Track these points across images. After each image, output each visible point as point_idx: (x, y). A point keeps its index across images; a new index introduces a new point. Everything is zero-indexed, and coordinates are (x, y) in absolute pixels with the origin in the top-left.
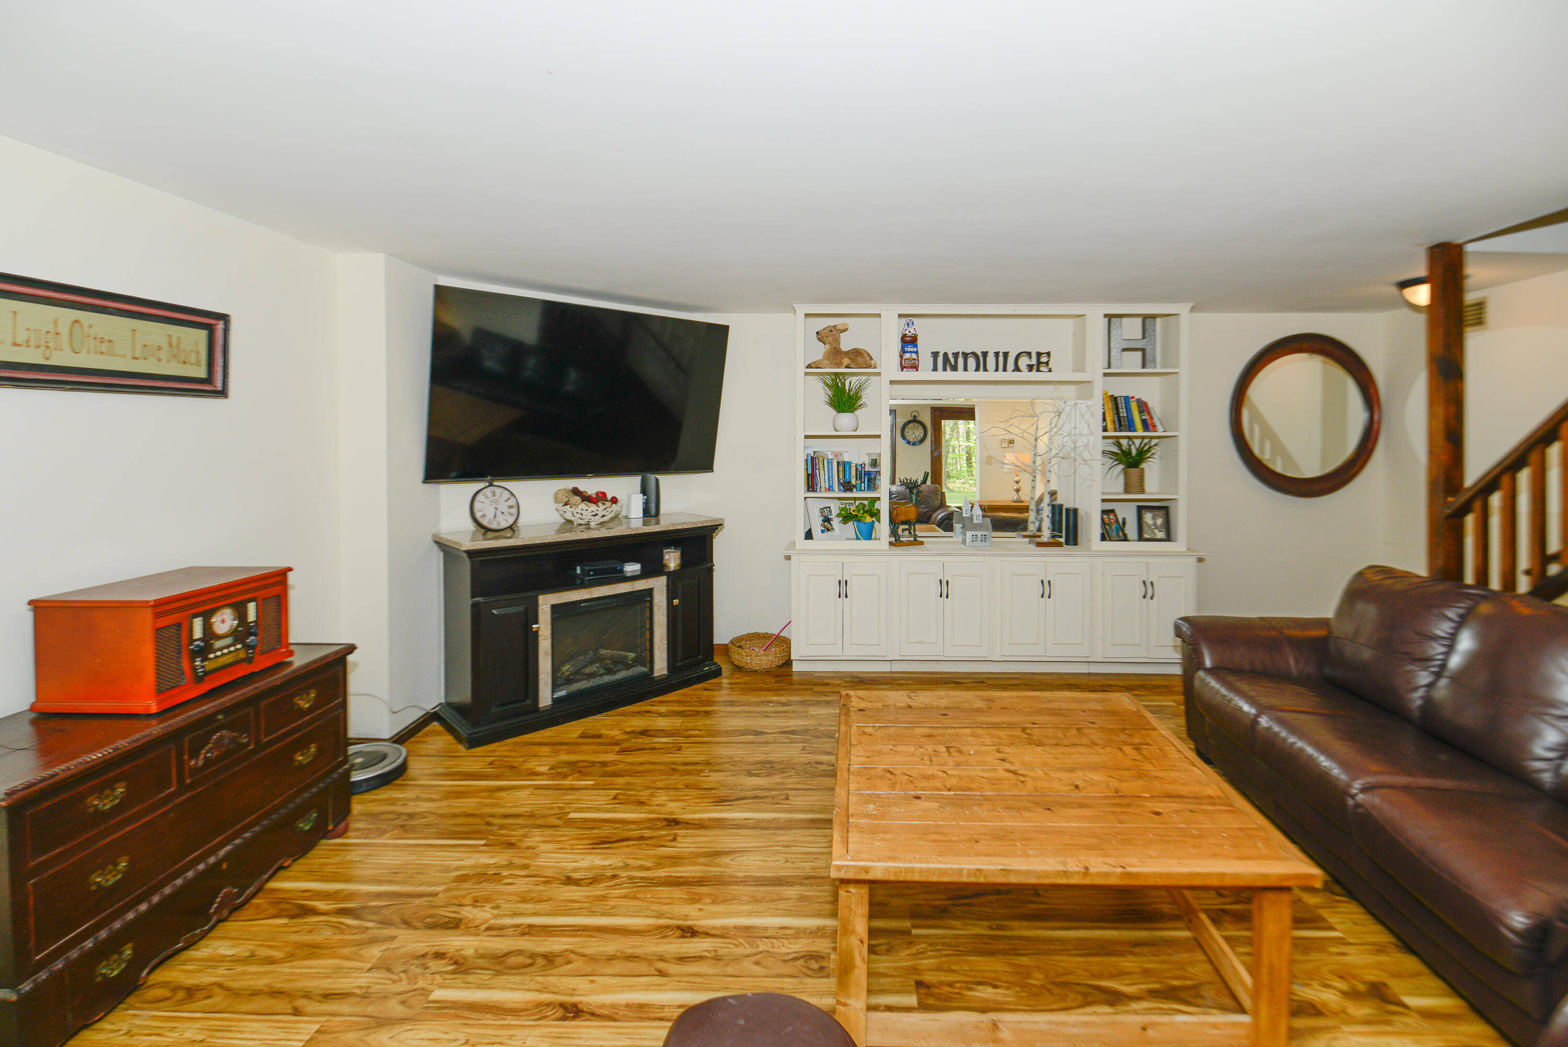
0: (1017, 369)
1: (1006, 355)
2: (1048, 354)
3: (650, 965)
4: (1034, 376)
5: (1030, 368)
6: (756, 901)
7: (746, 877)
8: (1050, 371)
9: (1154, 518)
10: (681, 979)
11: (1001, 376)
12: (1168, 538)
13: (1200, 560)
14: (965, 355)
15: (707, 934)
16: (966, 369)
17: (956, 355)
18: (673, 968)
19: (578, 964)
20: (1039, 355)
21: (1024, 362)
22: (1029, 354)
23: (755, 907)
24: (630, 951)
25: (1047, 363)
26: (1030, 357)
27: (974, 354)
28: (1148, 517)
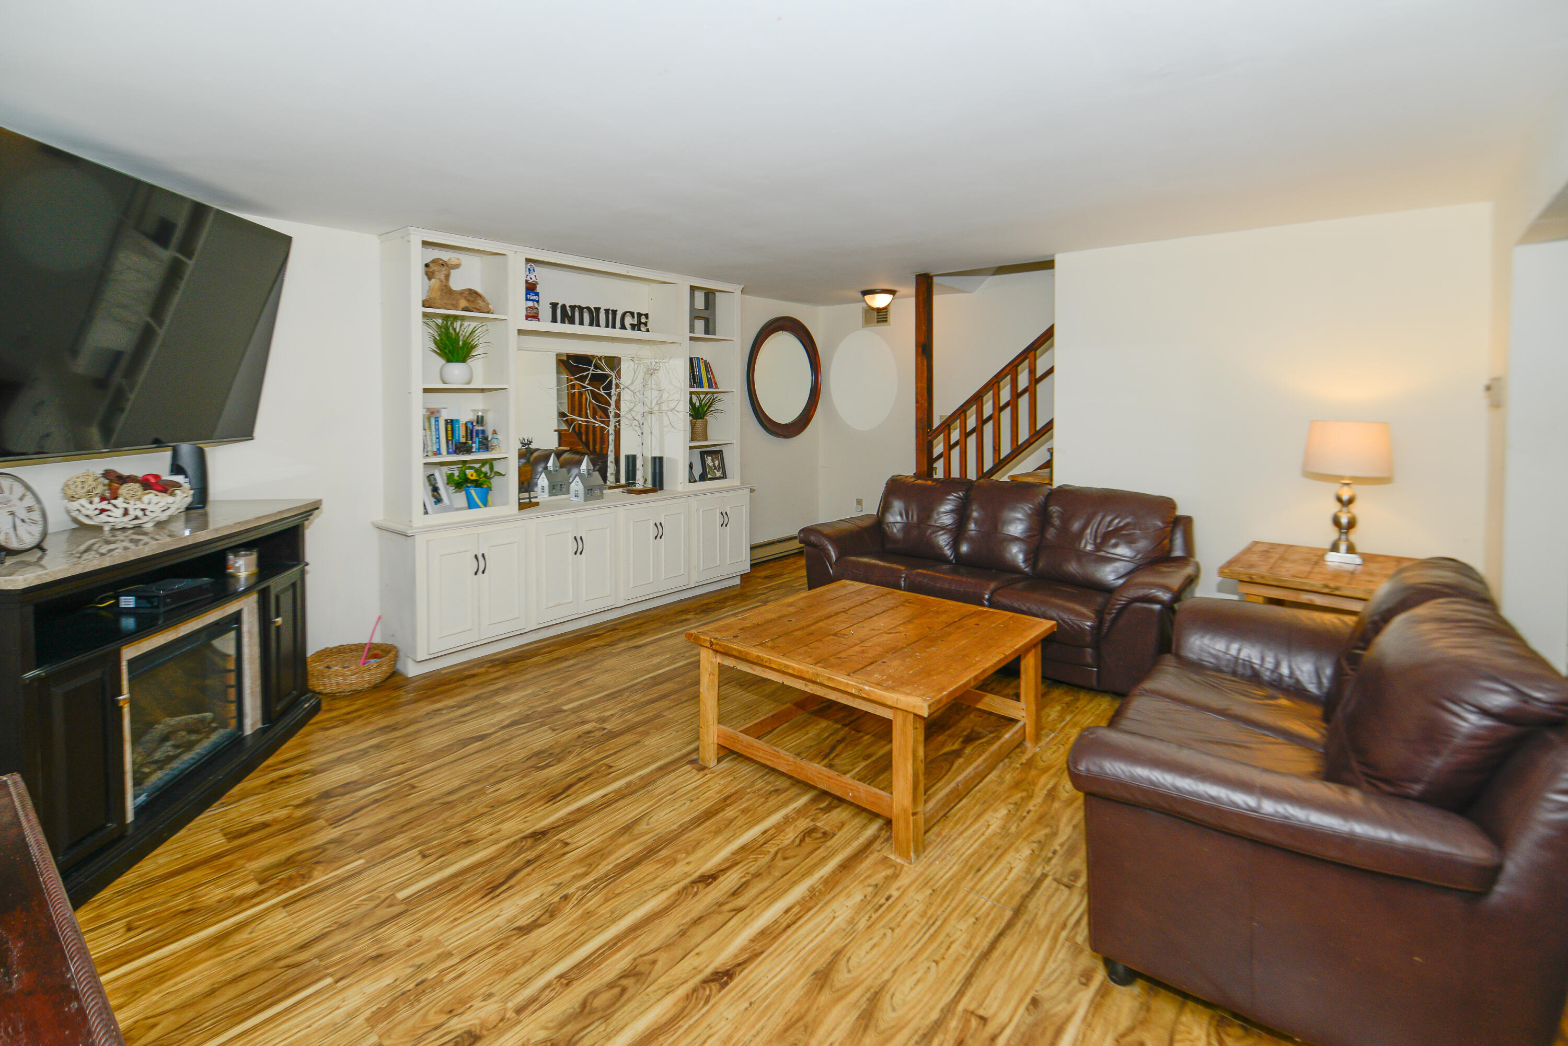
0: (623, 327)
1: (614, 312)
2: (647, 316)
3: (720, 913)
4: (635, 334)
5: (633, 327)
6: (718, 832)
7: (681, 826)
8: (648, 330)
9: (713, 461)
10: (758, 900)
11: (610, 332)
12: (724, 476)
13: (752, 491)
14: (581, 309)
15: (724, 871)
16: (581, 323)
17: (573, 308)
18: (740, 902)
19: (663, 958)
20: (640, 315)
21: (629, 321)
22: (632, 314)
23: (724, 836)
24: (688, 919)
25: (646, 324)
26: (633, 317)
27: (588, 308)
28: (709, 460)
